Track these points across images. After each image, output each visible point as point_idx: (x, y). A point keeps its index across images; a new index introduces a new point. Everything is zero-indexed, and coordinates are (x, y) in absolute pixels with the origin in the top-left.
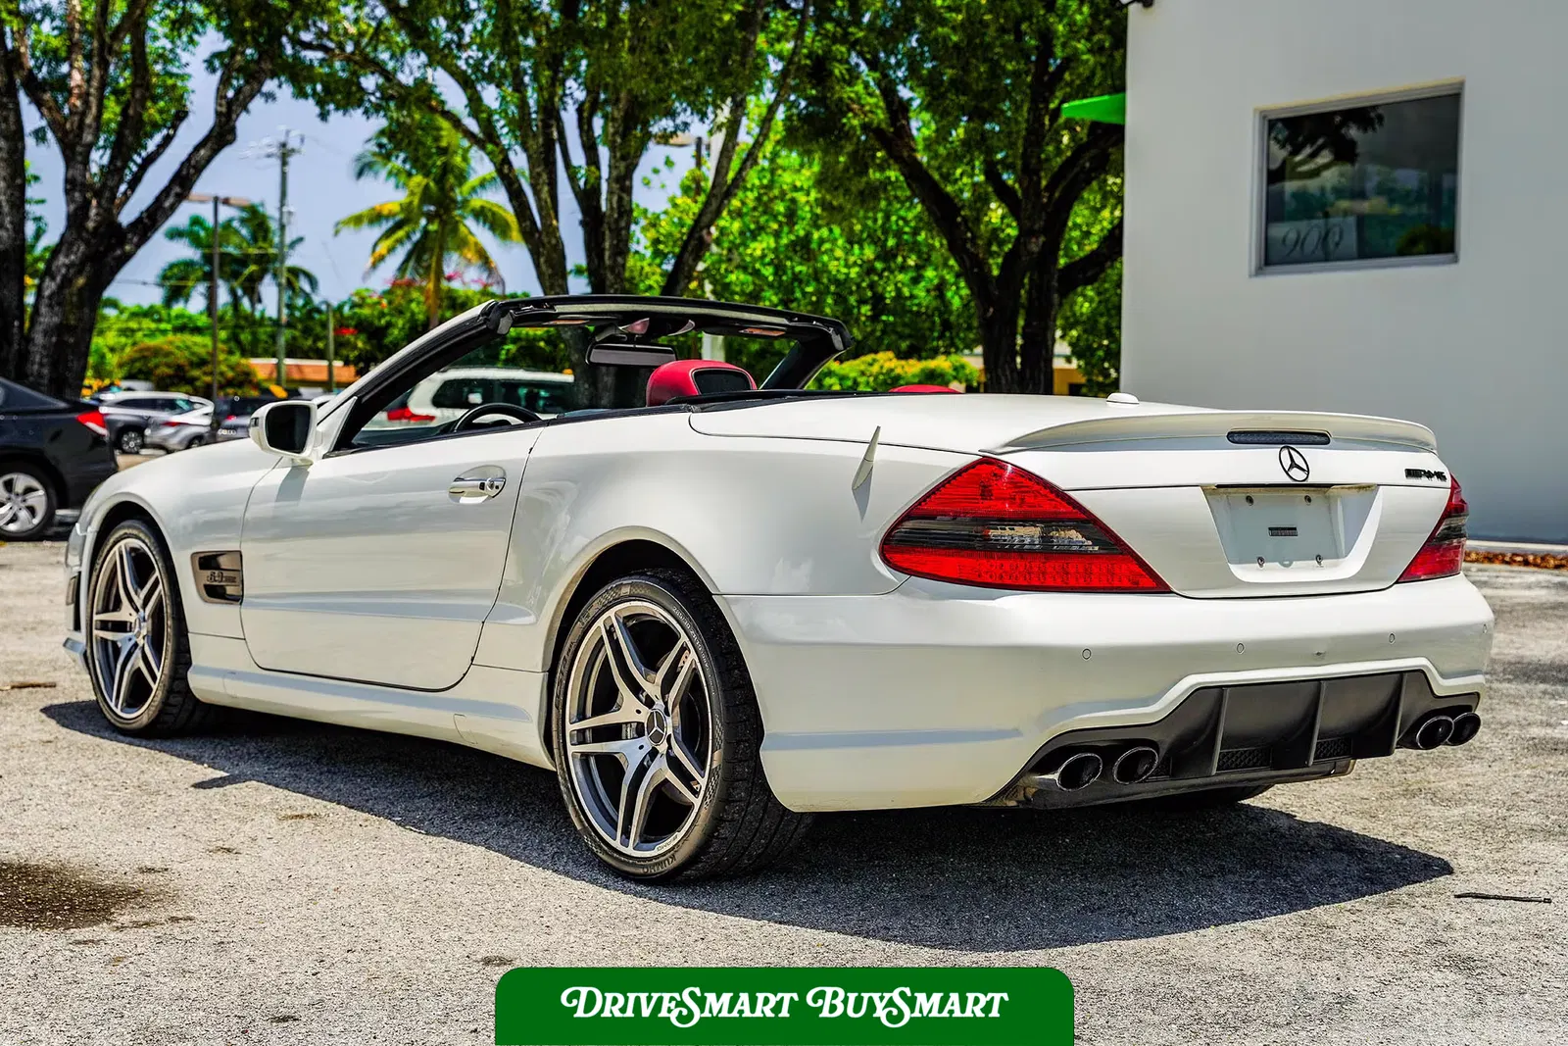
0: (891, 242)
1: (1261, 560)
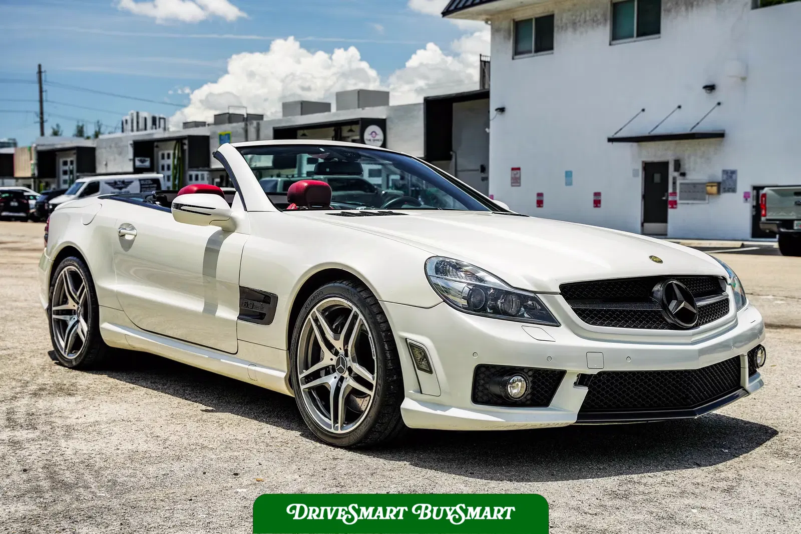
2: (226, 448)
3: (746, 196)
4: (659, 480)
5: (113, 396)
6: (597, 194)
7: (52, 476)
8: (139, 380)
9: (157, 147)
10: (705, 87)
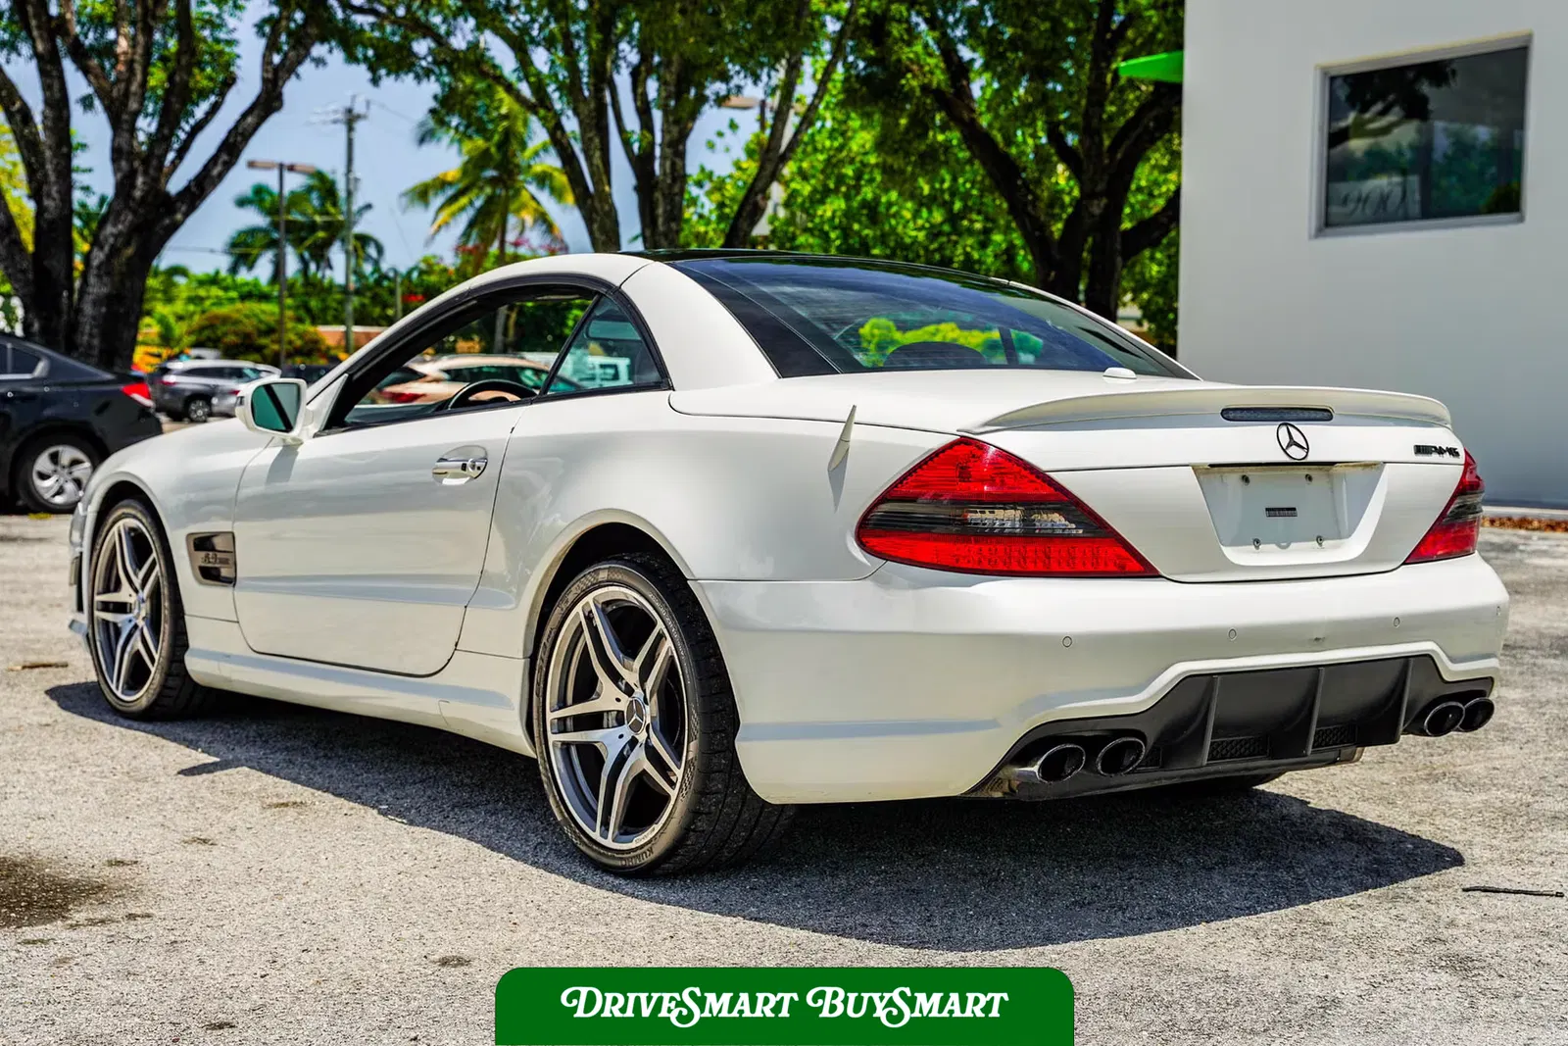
0: (958, 206)
1: (1257, 542)
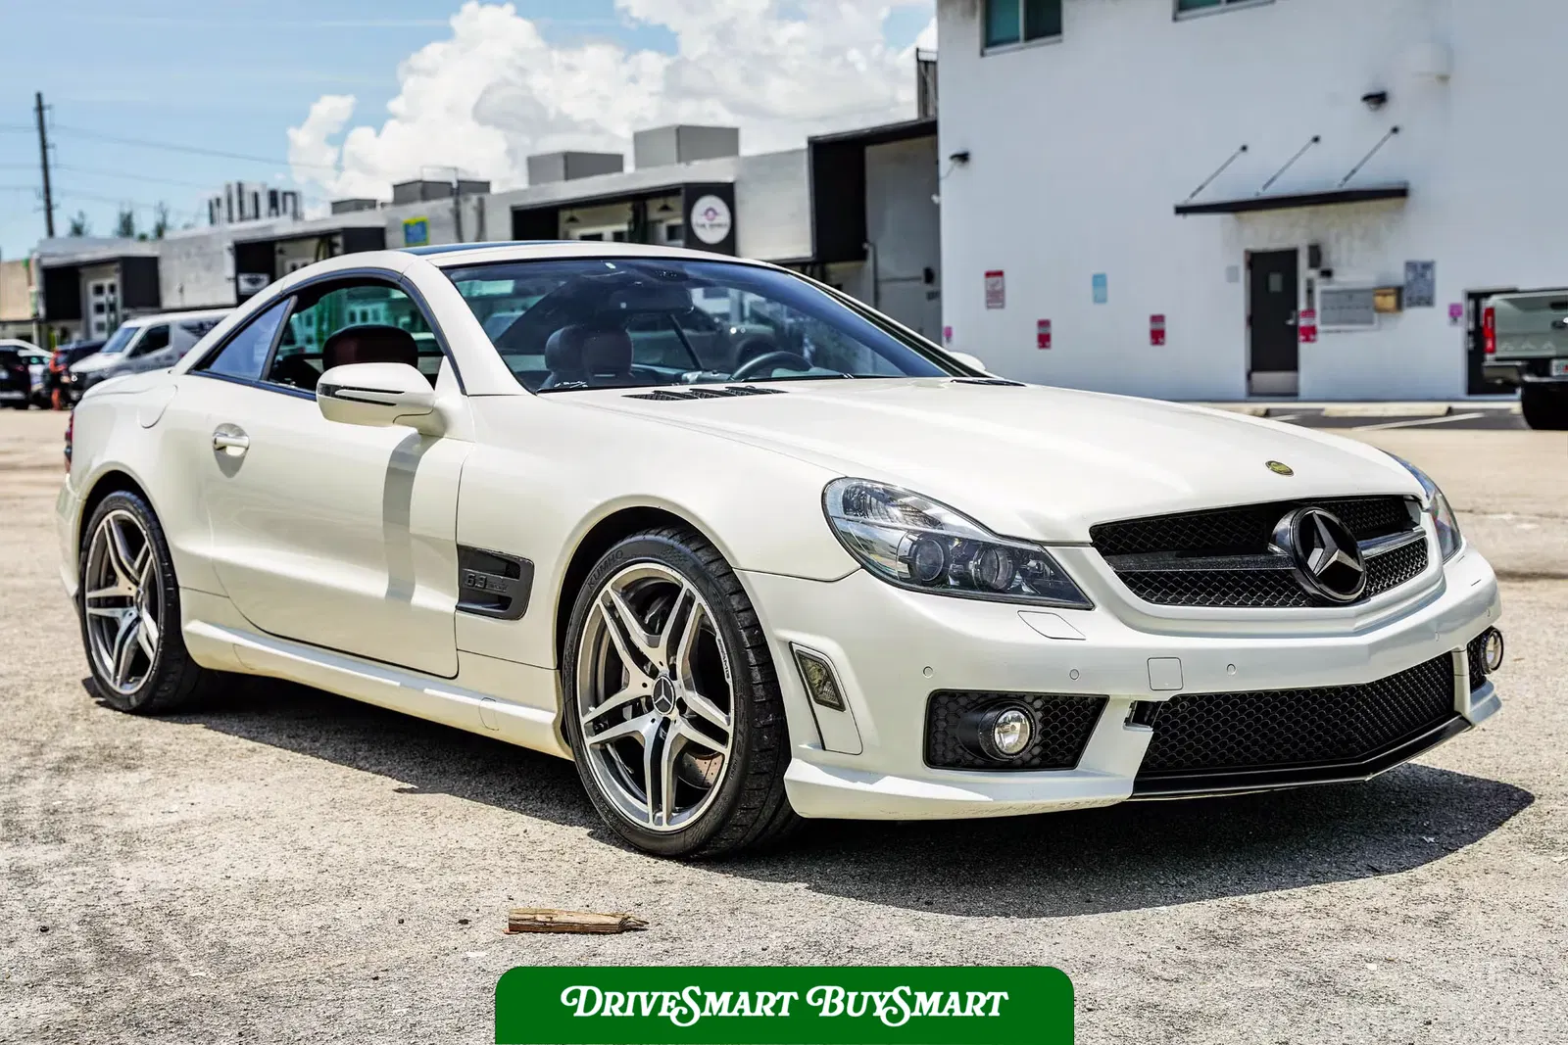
2: (443, 867)
3: (1454, 312)
4: (1300, 904)
5: (214, 768)
6: (1157, 319)
7: (99, 940)
8: (263, 733)
9: (281, 252)
10: (1367, 98)
